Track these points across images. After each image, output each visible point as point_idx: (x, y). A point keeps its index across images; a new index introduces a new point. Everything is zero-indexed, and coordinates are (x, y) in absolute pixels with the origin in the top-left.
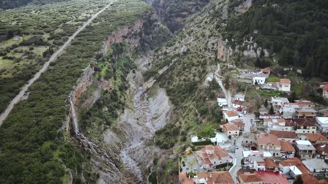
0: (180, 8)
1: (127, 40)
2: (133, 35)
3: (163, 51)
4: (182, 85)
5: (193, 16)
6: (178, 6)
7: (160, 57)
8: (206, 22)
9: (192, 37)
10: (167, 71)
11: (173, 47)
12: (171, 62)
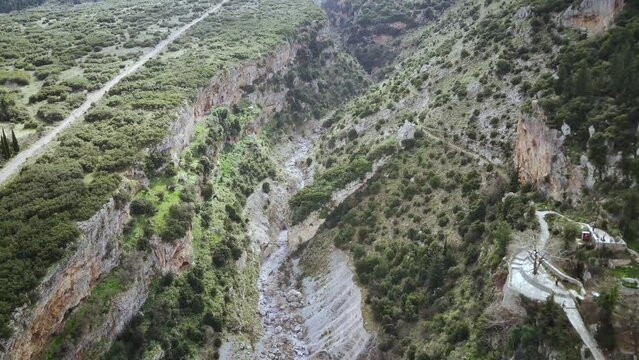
0: (387, 13)
1: (252, 97)
2: (269, 81)
3: (348, 127)
4: (405, 252)
5: (418, 33)
6: (382, 7)
7: (339, 144)
8: (465, 54)
9: (426, 93)
10: (358, 195)
11: (374, 120)
12: (371, 170)
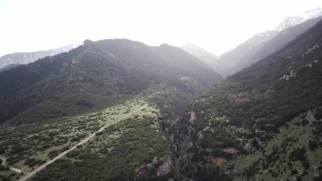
0: (221, 139)
6: (218, 133)
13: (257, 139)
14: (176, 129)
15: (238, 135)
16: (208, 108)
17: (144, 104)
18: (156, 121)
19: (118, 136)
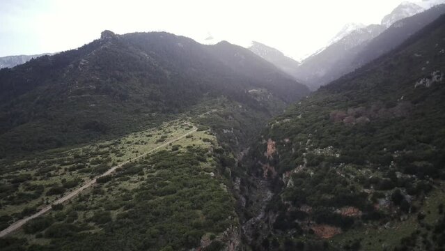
13: (403, 191)
14: (244, 169)
15: (362, 183)
16: (297, 134)
17: (192, 127)
18: (209, 156)
19: (136, 186)
